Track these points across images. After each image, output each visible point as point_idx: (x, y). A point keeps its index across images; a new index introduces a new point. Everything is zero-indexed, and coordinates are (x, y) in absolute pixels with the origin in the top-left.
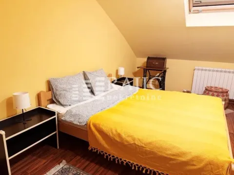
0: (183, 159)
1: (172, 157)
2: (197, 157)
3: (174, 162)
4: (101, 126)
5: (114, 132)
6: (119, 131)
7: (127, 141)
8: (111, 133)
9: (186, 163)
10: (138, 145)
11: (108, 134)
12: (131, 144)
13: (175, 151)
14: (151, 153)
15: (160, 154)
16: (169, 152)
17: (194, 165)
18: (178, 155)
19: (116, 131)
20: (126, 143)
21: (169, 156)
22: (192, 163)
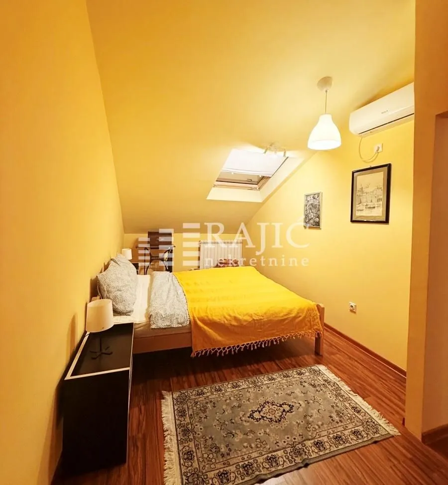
0: (293, 315)
1: (286, 317)
2: (300, 309)
3: (287, 321)
4: (210, 317)
5: (229, 318)
6: (233, 315)
7: (246, 321)
8: (225, 320)
9: (295, 318)
10: (257, 320)
11: (223, 322)
12: (250, 322)
13: (285, 312)
14: (270, 321)
15: (276, 319)
16: (282, 314)
17: (300, 316)
18: (288, 314)
19: (230, 316)
20: (245, 324)
21: (282, 318)
22: (299, 316)
